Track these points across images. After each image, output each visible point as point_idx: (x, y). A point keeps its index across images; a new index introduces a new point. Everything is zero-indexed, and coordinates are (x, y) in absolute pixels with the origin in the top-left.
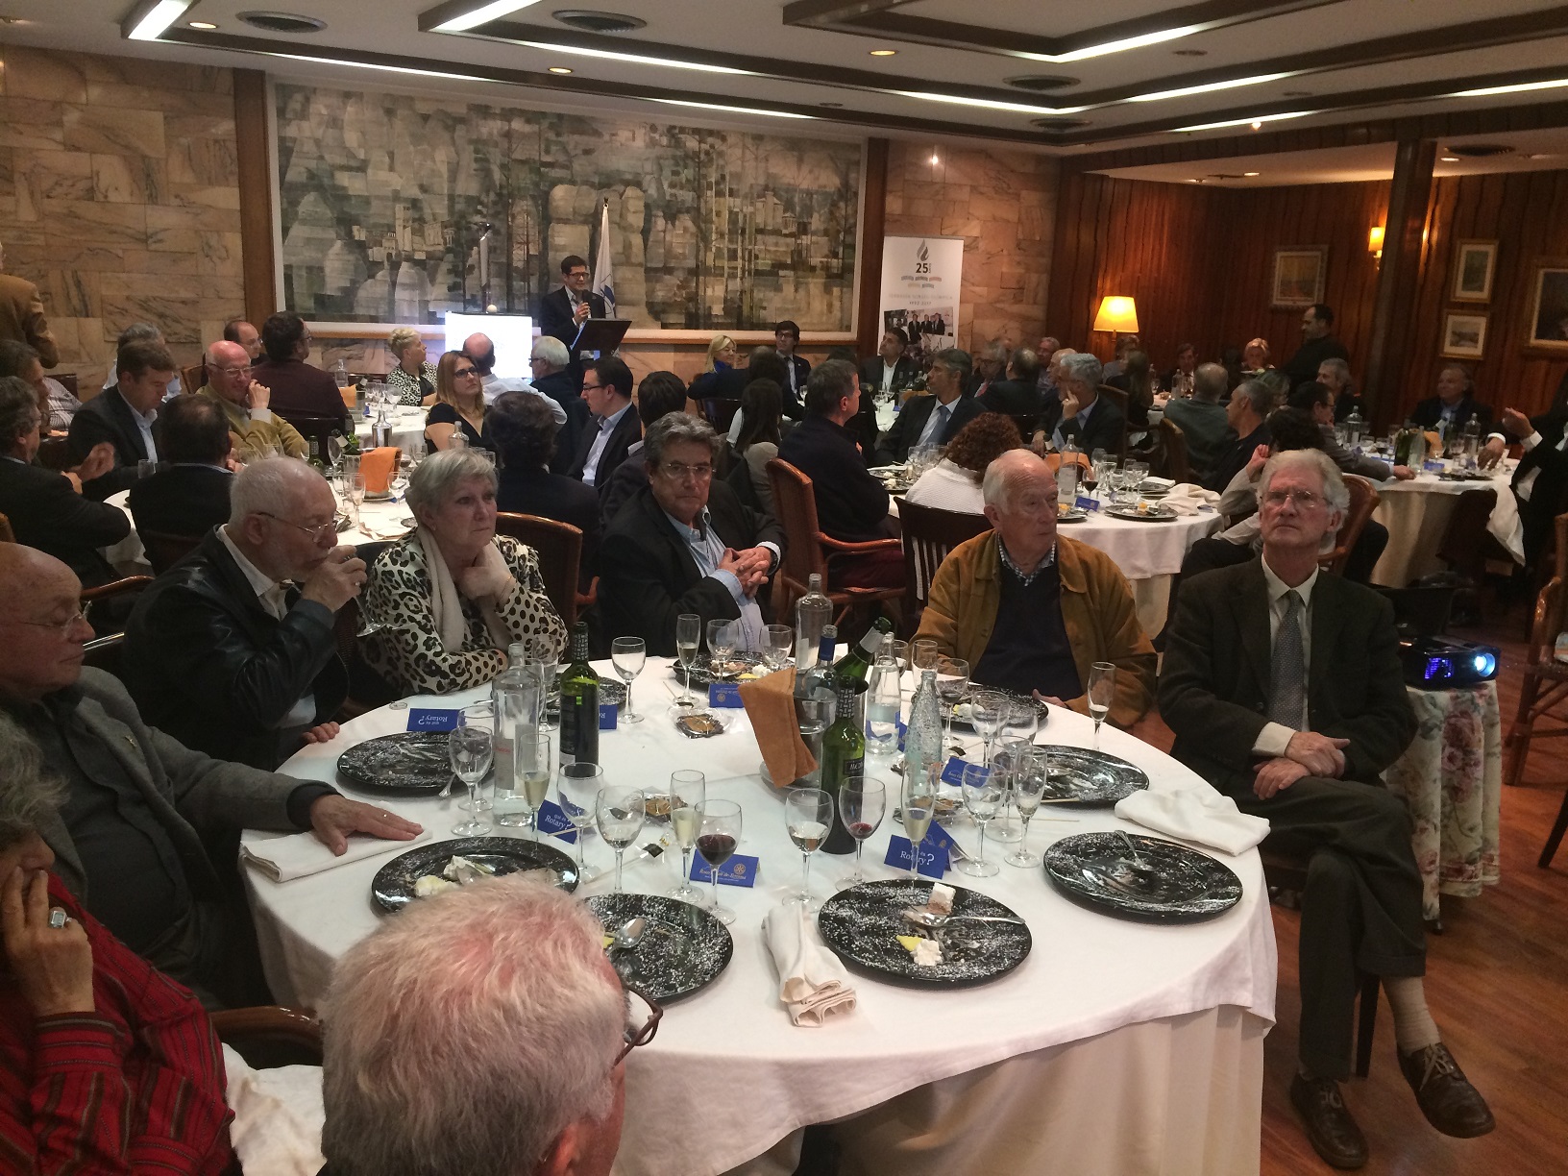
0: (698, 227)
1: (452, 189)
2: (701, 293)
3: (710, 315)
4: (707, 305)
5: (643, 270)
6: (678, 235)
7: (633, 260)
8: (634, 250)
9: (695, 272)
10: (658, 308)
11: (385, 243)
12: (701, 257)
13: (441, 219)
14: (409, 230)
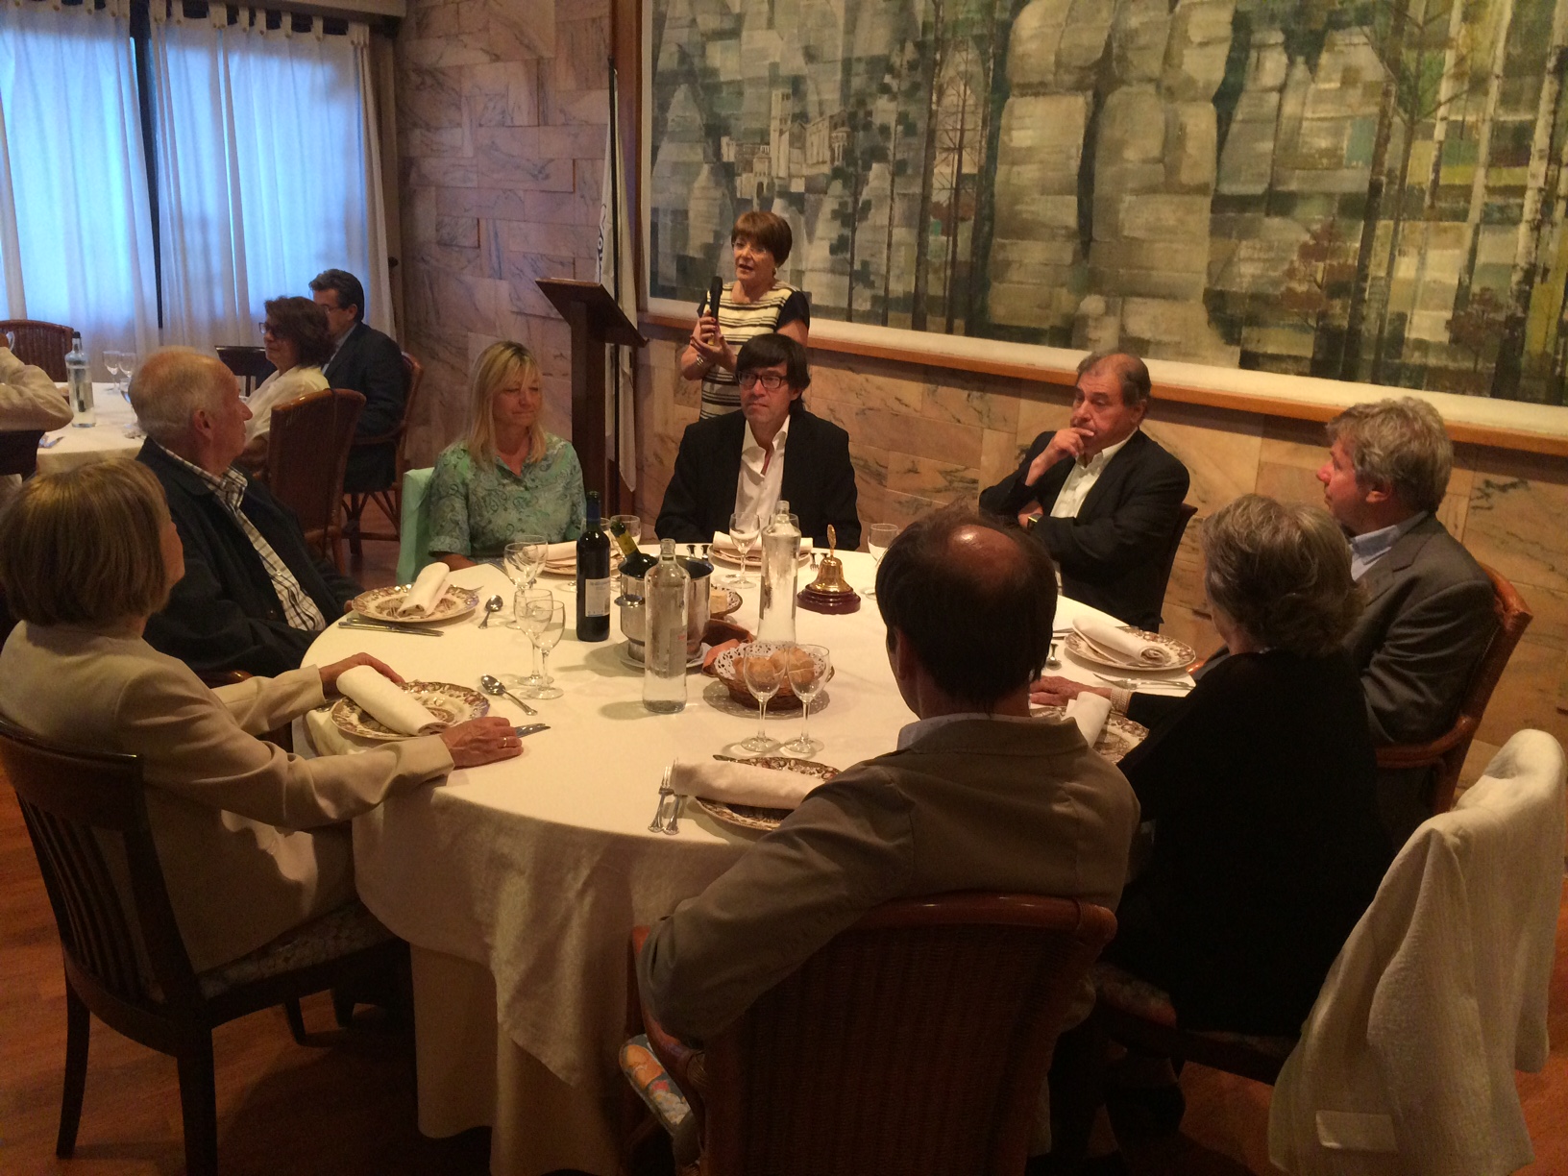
0: (1394, 64)
1: (849, 47)
2: (1377, 270)
3: (1397, 341)
4: (1393, 308)
5: (1206, 203)
6: (1321, 97)
7: (1186, 177)
8: (1192, 147)
9: (1364, 207)
10: (1236, 311)
11: (758, 166)
12: (1391, 158)
13: (828, 113)
14: (786, 136)
